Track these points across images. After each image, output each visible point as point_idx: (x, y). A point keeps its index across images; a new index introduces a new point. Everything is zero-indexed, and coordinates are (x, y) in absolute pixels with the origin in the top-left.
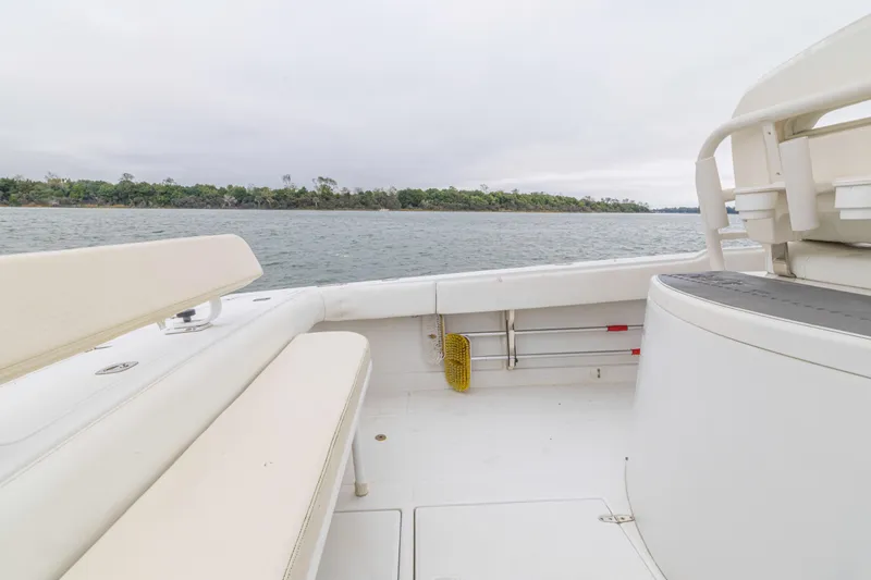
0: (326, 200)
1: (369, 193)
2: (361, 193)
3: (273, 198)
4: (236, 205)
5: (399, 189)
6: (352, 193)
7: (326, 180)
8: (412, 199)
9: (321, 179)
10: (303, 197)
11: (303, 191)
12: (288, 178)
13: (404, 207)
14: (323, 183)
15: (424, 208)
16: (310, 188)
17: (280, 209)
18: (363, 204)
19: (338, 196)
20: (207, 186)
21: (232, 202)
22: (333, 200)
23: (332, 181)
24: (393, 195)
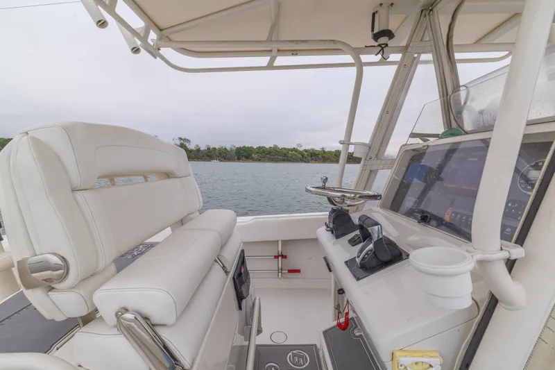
1: (214, 149)
2: (208, 149)
5: (236, 146)
6: (201, 149)
8: (245, 154)
9: (181, 139)
13: (239, 159)
14: (182, 141)
15: (254, 160)
18: (209, 156)
23: (188, 140)
24: (231, 150)
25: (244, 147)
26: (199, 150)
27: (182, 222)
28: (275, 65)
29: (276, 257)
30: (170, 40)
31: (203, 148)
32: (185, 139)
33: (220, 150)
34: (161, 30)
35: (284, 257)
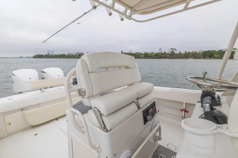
0: (172, 55)
1: (189, 53)
2: (186, 53)
3: (155, 55)
4: (144, 58)
5: (203, 51)
6: (182, 53)
7: (173, 49)
8: (209, 54)
9: (172, 49)
10: (164, 55)
11: (165, 53)
12: (160, 49)
13: (204, 58)
14: (172, 50)
15: (215, 58)
16: (167, 52)
17: (156, 59)
18: (186, 57)
19: (177, 54)
20: (138, 53)
21: (143, 57)
22: (174, 55)
23: (175, 49)
24: (200, 53)
25: (209, 51)
26: (180, 54)
27: (131, 85)
28: (188, 7)
29: (182, 110)
30: (136, 11)
31: (183, 52)
32: (174, 49)
33: (192, 53)
34: (132, 8)
35: (185, 111)
